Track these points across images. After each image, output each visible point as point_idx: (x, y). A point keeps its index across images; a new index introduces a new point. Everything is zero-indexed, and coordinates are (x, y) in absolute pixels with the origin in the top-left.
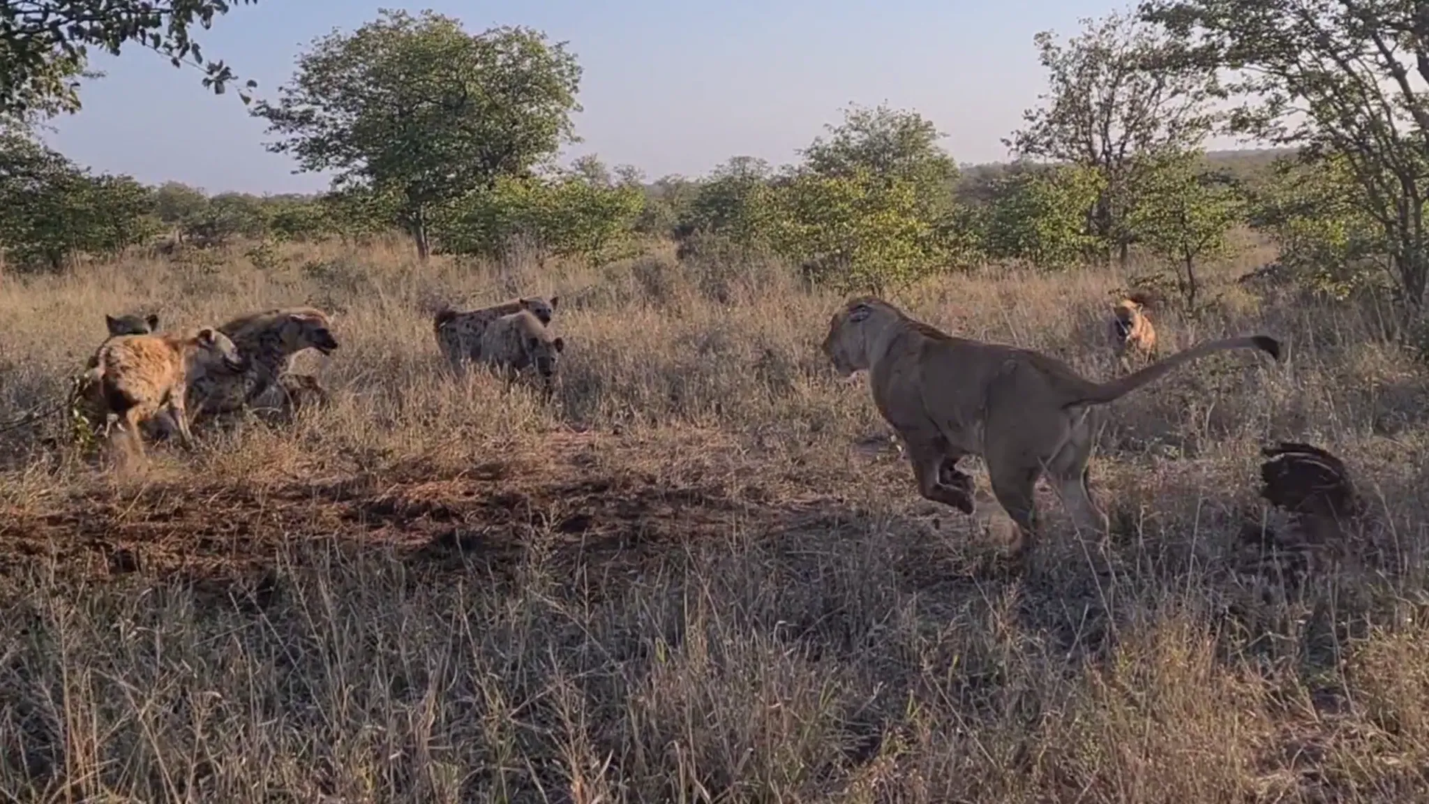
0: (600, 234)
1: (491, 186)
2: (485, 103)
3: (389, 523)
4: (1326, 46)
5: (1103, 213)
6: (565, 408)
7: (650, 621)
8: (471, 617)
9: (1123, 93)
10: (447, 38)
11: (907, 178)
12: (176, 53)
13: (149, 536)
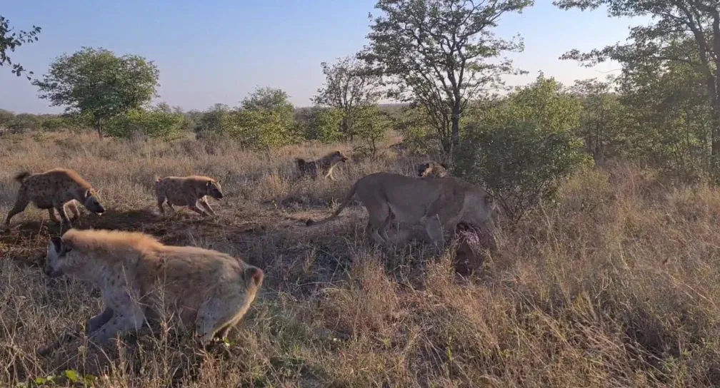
0: (168, 130)
2: (124, 82)
4: (418, 69)
5: (344, 124)
9: (351, 84)
10: (108, 58)
11: (277, 111)
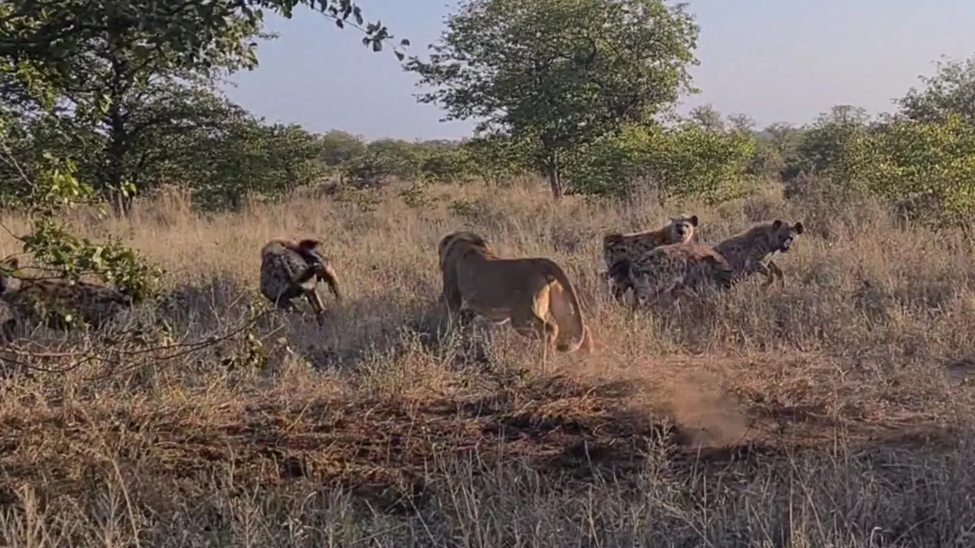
0: (715, 176)
1: (618, 133)
2: (613, 59)
3: (525, 436)
6: (683, 331)
7: (759, 526)
8: (598, 522)
12: (340, 15)
13: (314, 445)
